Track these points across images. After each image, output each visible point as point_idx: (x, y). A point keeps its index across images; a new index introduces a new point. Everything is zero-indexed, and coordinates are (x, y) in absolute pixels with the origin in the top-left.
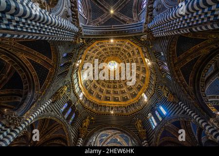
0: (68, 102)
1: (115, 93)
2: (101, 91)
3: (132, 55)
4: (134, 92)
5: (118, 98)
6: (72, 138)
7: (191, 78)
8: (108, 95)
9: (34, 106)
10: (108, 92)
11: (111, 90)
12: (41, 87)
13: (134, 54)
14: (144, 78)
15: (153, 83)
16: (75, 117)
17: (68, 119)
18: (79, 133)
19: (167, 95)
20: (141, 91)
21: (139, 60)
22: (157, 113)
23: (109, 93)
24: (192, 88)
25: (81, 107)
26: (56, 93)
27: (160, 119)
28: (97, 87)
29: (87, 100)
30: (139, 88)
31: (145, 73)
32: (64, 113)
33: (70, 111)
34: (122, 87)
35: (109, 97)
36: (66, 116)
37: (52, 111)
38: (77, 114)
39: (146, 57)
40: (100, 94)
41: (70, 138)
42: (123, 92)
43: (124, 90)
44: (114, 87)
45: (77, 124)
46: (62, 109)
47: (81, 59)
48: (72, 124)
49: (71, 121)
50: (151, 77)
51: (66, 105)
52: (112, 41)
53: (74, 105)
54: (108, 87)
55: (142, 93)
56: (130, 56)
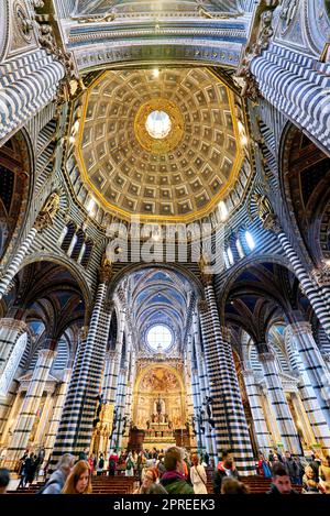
0: (68, 226)
1: (164, 195)
2: (132, 190)
3: (208, 100)
4: (203, 195)
5: (169, 206)
6: (89, 284)
7: (315, 194)
8: (148, 201)
9: (10, 248)
10: (148, 194)
11: (155, 188)
12: (8, 209)
13: (213, 98)
14: (230, 166)
15: (245, 185)
16: (86, 250)
17: (75, 256)
18: (98, 276)
19: (264, 217)
20: (218, 196)
21: (225, 120)
22: (238, 244)
23: (151, 196)
24: (309, 212)
25: (94, 231)
26: (41, 214)
27: (242, 255)
28: (123, 181)
29: (103, 215)
30: (215, 188)
31: (234, 155)
32: (65, 246)
33: (75, 240)
34: (179, 182)
35: (151, 205)
36: (70, 252)
37: (43, 248)
38: (89, 244)
39: (240, 119)
40: (130, 197)
41: (85, 285)
42: (180, 194)
43: (183, 189)
44: (162, 183)
45: (93, 262)
46: (61, 240)
47: (76, 118)
48: (84, 263)
49: (80, 258)
50: (243, 168)
51: (65, 230)
52: (156, 73)
53: (80, 230)
54: (149, 181)
55: (218, 202)
56: (203, 101)
